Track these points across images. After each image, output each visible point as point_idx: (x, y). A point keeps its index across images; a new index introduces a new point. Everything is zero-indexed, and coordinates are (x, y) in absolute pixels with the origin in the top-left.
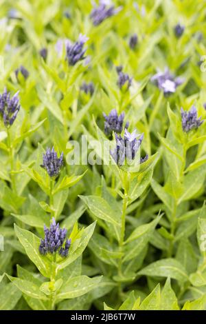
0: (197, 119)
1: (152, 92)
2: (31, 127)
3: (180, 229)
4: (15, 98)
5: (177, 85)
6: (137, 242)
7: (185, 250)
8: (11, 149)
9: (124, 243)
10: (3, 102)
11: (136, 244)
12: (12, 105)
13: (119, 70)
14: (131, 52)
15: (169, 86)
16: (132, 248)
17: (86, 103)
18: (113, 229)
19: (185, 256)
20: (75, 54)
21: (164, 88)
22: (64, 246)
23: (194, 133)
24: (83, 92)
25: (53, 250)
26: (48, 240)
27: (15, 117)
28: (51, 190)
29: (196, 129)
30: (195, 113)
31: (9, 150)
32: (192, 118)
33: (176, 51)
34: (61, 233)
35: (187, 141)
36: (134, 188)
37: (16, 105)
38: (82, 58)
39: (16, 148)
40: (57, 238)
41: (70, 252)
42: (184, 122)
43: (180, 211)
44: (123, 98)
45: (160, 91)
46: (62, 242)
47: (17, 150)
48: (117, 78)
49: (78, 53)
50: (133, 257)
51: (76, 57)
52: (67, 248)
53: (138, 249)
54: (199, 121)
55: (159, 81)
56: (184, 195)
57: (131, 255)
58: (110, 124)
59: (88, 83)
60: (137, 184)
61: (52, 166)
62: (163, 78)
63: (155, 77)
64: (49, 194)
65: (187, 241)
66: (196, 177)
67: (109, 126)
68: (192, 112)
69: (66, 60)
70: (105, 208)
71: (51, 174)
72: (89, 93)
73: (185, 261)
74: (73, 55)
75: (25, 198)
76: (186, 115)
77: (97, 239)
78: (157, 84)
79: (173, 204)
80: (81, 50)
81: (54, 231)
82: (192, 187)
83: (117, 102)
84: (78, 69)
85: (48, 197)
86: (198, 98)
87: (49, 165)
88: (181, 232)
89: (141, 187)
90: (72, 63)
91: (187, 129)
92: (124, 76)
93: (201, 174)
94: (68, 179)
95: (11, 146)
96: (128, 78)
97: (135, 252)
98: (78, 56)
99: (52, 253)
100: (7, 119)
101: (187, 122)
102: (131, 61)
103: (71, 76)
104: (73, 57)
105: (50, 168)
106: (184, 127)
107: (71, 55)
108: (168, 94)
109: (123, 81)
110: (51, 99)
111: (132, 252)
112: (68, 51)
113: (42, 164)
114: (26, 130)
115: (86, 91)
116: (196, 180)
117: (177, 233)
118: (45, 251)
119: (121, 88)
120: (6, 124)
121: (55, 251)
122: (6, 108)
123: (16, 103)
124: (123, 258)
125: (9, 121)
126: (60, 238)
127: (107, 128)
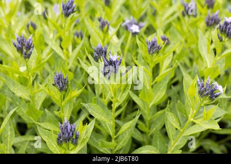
0: (158, 45)
1: (123, 34)
2: (43, 59)
3: (152, 126)
4: (30, 40)
5: (140, 28)
6: (124, 135)
7: (158, 139)
8: (30, 77)
9: (115, 137)
10: (22, 43)
11: (123, 137)
12: (28, 44)
13: (100, 20)
14: (107, 8)
15: (135, 28)
16: (121, 141)
17: (79, 44)
18: (107, 127)
19: (158, 143)
20: (68, 9)
21: (132, 30)
22: (74, 137)
23: (156, 55)
24: (76, 37)
25: (67, 140)
26: (63, 133)
27: (31, 53)
28: (61, 102)
29: (158, 52)
30: (156, 41)
31: (28, 77)
32: (154, 44)
33: (137, 6)
34: (71, 128)
35: (152, 61)
36: (119, 95)
37: (31, 44)
38: (73, 12)
39: (33, 76)
40: (69, 131)
41: (79, 141)
42: (149, 48)
43: (152, 113)
44: (104, 37)
45: (129, 33)
46: (73, 134)
47: (34, 77)
48: (99, 24)
49: (71, 8)
50: (122, 146)
51: (69, 11)
52: (77, 138)
53: (125, 140)
54: (159, 46)
55: (128, 26)
56: (154, 100)
57: (121, 145)
58: (98, 54)
59: (79, 31)
60: (121, 93)
61: (61, 84)
62: (131, 24)
63: (124, 24)
64: (60, 105)
65: (159, 132)
66: (161, 87)
67: (97, 55)
68: (153, 41)
69: (62, 13)
70: (100, 111)
71: (61, 90)
72: (80, 37)
73: (159, 147)
74: (67, 9)
75: (42, 112)
76: (150, 43)
77: (96, 137)
78: (126, 28)
79: (146, 108)
80: (72, 6)
81: (67, 127)
82: (158, 94)
83: (100, 41)
84: (71, 19)
85: (59, 108)
86: (156, 35)
87: (58, 83)
88: (153, 128)
89: (124, 94)
90: (67, 15)
91: (151, 52)
92: (104, 22)
93: (164, 84)
94: (72, 93)
95: (30, 75)
96: (107, 23)
97: (123, 143)
98: (70, 10)
99: (66, 142)
100: (26, 54)
101: (151, 47)
102: (107, 14)
103: (66, 25)
104: (68, 11)
105: (59, 85)
106: (149, 51)
107: (65, 10)
108: (135, 34)
109: (103, 25)
110: (54, 42)
111: (121, 143)
112: (63, 7)
113: (54, 83)
114: (40, 62)
115: (78, 37)
116: (161, 89)
117: (151, 129)
118: (61, 141)
119: (102, 30)
120: (25, 58)
121: (69, 141)
122: (24, 47)
123: (31, 42)
124: (115, 147)
125: (27, 56)
126: (71, 131)
127: (96, 57)
